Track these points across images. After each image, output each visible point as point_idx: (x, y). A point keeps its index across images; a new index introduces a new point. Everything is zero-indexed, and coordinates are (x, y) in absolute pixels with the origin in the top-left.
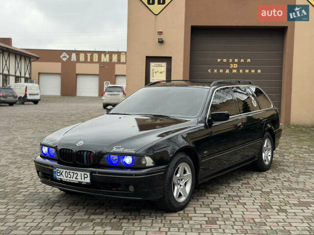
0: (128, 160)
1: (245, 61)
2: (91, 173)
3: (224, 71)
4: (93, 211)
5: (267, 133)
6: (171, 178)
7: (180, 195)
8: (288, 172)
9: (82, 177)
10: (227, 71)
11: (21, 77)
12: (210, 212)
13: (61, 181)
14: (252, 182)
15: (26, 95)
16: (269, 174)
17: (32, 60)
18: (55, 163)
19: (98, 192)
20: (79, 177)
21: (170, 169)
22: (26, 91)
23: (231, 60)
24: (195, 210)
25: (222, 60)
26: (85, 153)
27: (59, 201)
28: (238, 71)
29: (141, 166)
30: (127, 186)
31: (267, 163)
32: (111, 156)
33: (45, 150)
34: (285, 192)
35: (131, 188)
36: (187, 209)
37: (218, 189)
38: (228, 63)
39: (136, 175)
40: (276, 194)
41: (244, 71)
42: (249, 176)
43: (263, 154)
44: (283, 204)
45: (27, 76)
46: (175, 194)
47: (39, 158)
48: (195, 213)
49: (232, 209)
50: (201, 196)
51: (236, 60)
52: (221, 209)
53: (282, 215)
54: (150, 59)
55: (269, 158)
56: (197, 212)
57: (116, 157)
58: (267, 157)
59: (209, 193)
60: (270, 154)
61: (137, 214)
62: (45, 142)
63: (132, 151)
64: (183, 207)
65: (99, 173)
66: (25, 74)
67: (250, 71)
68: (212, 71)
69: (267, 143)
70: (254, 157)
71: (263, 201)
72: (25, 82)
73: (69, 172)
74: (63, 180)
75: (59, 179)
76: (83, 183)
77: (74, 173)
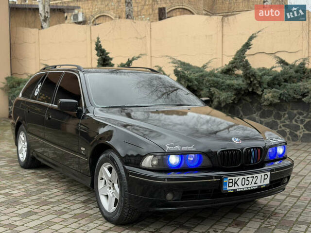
13: (236, 193)
20: (258, 181)
65: (276, 170)
73: (247, 178)
74: (238, 190)
75: (233, 191)
76: (262, 187)
77: (253, 177)
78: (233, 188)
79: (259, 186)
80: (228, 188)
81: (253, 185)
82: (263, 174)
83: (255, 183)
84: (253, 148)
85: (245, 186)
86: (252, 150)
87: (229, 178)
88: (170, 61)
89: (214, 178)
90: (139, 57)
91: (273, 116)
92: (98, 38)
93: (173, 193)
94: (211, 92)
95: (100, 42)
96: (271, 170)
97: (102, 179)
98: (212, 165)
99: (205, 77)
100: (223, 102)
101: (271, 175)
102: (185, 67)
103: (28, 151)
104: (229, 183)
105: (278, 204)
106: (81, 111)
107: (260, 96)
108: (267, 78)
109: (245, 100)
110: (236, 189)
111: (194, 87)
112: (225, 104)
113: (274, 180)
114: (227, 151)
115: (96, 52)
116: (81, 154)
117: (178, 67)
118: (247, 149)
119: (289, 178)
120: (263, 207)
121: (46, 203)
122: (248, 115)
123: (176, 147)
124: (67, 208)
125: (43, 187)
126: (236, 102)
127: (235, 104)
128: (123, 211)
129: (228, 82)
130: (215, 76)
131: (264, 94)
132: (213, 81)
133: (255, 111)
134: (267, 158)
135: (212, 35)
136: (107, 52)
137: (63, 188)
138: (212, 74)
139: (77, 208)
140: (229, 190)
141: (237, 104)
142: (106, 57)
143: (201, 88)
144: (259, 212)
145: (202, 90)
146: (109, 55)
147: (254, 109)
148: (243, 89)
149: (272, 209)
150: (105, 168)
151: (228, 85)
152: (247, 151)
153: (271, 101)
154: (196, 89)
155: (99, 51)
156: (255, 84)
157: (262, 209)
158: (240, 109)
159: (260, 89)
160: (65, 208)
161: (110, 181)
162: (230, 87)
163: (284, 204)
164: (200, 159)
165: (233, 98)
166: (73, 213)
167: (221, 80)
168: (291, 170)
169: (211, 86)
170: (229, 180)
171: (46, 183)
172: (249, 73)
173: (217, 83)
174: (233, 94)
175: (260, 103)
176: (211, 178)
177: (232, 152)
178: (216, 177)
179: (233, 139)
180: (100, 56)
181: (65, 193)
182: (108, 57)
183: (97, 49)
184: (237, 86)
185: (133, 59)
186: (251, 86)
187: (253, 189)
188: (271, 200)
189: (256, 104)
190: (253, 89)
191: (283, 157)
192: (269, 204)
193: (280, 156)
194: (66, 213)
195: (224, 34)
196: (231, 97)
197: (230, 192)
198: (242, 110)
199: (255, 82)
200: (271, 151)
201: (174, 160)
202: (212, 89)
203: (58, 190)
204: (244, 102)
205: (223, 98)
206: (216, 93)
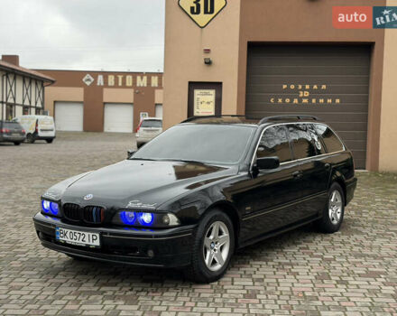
0: (147, 218)
1: (319, 87)
2: (102, 234)
3: (292, 101)
4: (105, 281)
5: (335, 184)
6: (201, 241)
7: (214, 262)
8: (362, 233)
9: (90, 239)
10: (296, 101)
11: (31, 107)
12: (252, 283)
13: (65, 244)
14: (312, 247)
15: (36, 132)
16: (337, 237)
17: (45, 84)
18: (58, 222)
19: (111, 258)
20: (86, 239)
21: (200, 230)
22: (37, 125)
23: (300, 87)
24: (233, 281)
25: (289, 87)
26: (95, 209)
27: (64, 270)
28: (310, 101)
29: (163, 226)
30: (146, 252)
31: (335, 222)
32: (127, 213)
33: (47, 205)
34: (352, 259)
35: (151, 253)
36: (224, 279)
37: (267, 255)
38: (297, 91)
39: (156, 236)
40: (339, 262)
41: (317, 101)
42: (311, 238)
43: (330, 211)
44: (345, 274)
45: (39, 105)
46: (207, 261)
47: (40, 216)
48: (233, 284)
49: (279, 280)
50: (244, 263)
51: (307, 87)
52: (266, 280)
53: (342, 288)
54: (193, 85)
55: (339, 215)
56: (235, 283)
57: (132, 215)
58: (335, 214)
59: (254, 260)
60: (339, 210)
61: (160, 285)
62: (46, 195)
63: (152, 207)
64: (217, 277)
65: (111, 234)
66: (36, 103)
67: (325, 101)
68: (276, 100)
69: (335, 197)
70: (317, 215)
71: (321, 270)
72: (36, 114)
73: (75, 233)
74: (67, 242)
75: (63, 242)
76: (91, 247)
77: (80, 234)
79: (87, 245)
80: (60, 238)
82: (91, 234)
83: (83, 240)
85: (73, 240)
87: (59, 228)
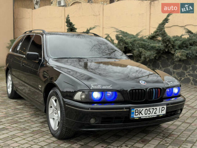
73: (149, 109)
74: (142, 118)
75: (138, 118)
76: (160, 116)
77: (154, 109)
78: (138, 116)
79: (157, 115)
80: (135, 116)
81: (153, 114)
82: (161, 107)
83: (155, 113)
84: (155, 88)
85: (148, 115)
86: (154, 90)
87: (135, 109)
88: (115, 30)
89: (124, 108)
90: (94, 28)
91: (182, 68)
92: (68, 15)
93: (96, 119)
94: (140, 51)
95: (69, 18)
96: (167, 104)
97: (51, 107)
98: (124, 100)
99: (137, 41)
100: (148, 57)
101: (167, 107)
102: (124, 34)
103: (12, 87)
104: (136, 112)
105: (175, 127)
106: (41, 60)
107: (173, 55)
108: (178, 43)
109: (163, 57)
110: (141, 117)
111: (130, 48)
112: (149, 59)
113: (169, 111)
114: (135, 90)
115: (66, 24)
116: (39, 90)
117: (120, 34)
118: (150, 89)
119: (181, 110)
120: (164, 130)
121: (16, 122)
122: (165, 67)
123: (98, 86)
124: (29, 126)
125: (18, 111)
126: (157, 58)
127: (157, 60)
128: (62, 130)
129: (152, 45)
130: (144, 41)
131: (176, 53)
132: (142, 43)
133: (169, 65)
134: (165, 95)
135: (143, 14)
136: (73, 24)
137: (31, 113)
138: (142, 39)
139: (36, 127)
140: (135, 117)
141: (158, 60)
142: (72, 27)
143: (134, 49)
144: (160, 133)
145: (134, 50)
146: (74, 26)
147: (169, 63)
148: (162, 49)
149: (170, 132)
150: (53, 100)
151: (152, 47)
152: (150, 90)
153: (180, 58)
154: (131, 49)
155: (68, 24)
156: (169, 47)
157: (163, 131)
158: (160, 63)
159: (173, 50)
160: (28, 126)
161: (56, 109)
162: (153, 48)
163: (179, 128)
164: (116, 95)
165: (154, 56)
166: (32, 130)
167: (147, 43)
168: (183, 105)
169: (140, 47)
170: (136, 110)
171: (21, 109)
172: (166, 39)
173: (145, 45)
174: (155, 53)
175: (173, 59)
176: (122, 108)
177: (139, 91)
178: (126, 108)
179: (140, 82)
180: (69, 27)
181: (31, 116)
182: (74, 27)
183: (67, 22)
184: (158, 48)
185: (90, 29)
186: (167, 48)
187: (154, 118)
188: (171, 125)
189: (171, 60)
190: (168, 50)
191: (177, 95)
192: (169, 128)
193: (175, 94)
194: (28, 129)
195: (151, 13)
196: (154, 55)
197: (136, 119)
198: (161, 64)
199: (170, 45)
200: (169, 91)
201: (96, 95)
202: (141, 49)
203: (27, 114)
204: (162, 58)
205: (147, 55)
206: (143, 52)
